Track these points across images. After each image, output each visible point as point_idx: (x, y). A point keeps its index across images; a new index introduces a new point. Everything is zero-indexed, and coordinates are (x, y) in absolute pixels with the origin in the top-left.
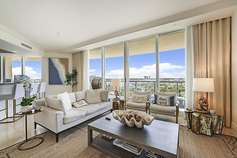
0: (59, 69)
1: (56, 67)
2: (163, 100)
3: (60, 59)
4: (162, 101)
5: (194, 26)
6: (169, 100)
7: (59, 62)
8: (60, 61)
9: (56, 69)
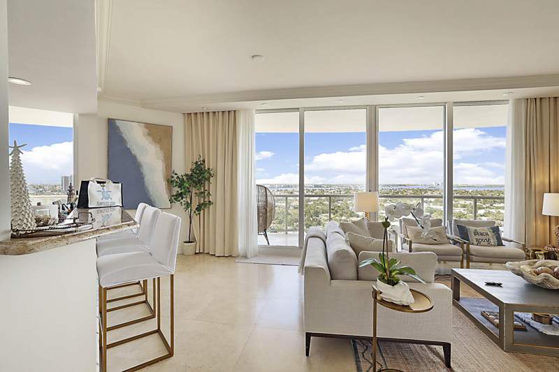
0: (142, 159)
1: (135, 151)
2: (482, 234)
3: (148, 126)
4: (480, 237)
5: (529, 100)
6: (493, 234)
7: (144, 135)
8: (149, 134)
9: (134, 158)
